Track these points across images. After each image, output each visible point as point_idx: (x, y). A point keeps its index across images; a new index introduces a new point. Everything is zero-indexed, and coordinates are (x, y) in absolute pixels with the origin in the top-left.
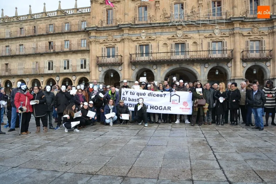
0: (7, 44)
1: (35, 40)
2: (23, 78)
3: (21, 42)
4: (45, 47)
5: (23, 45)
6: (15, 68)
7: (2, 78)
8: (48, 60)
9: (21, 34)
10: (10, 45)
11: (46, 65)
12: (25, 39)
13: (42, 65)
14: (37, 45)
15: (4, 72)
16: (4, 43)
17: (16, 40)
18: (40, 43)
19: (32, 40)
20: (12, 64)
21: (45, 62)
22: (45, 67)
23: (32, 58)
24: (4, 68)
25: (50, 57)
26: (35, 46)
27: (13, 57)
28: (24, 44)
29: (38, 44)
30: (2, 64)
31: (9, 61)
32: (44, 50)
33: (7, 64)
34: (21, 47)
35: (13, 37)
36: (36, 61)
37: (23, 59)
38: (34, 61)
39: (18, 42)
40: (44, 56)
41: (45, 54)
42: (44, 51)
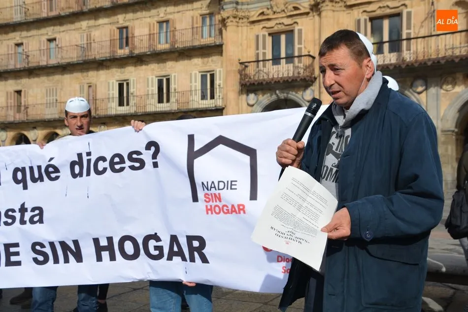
0: (18, 38)
1: (84, 24)
2: (55, 128)
3: (49, 31)
4: (108, 43)
5: (55, 39)
6: (39, 102)
7: (8, 127)
8: (118, 78)
9: (51, 10)
10: (24, 41)
11: (111, 92)
12: (61, 24)
13: (101, 93)
14: (89, 37)
15: (11, 113)
16: (12, 35)
17: (39, 28)
18: (96, 34)
19: (77, 25)
20: (31, 92)
21: (109, 83)
22: (109, 98)
23: (78, 75)
24: (11, 103)
25: (123, 70)
26: (85, 42)
27: (32, 72)
28: (57, 36)
29: (93, 34)
30: (7, 93)
31: (24, 83)
32: (108, 51)
33: (19, 92)
34: (53, 45)
35: (30, 19)
36: (89, 81)
37: (57, 77)
38: (84, 81)
39: (43, 31)
40: (108, 68)
41: (109, 63)
42: (108, 55)
